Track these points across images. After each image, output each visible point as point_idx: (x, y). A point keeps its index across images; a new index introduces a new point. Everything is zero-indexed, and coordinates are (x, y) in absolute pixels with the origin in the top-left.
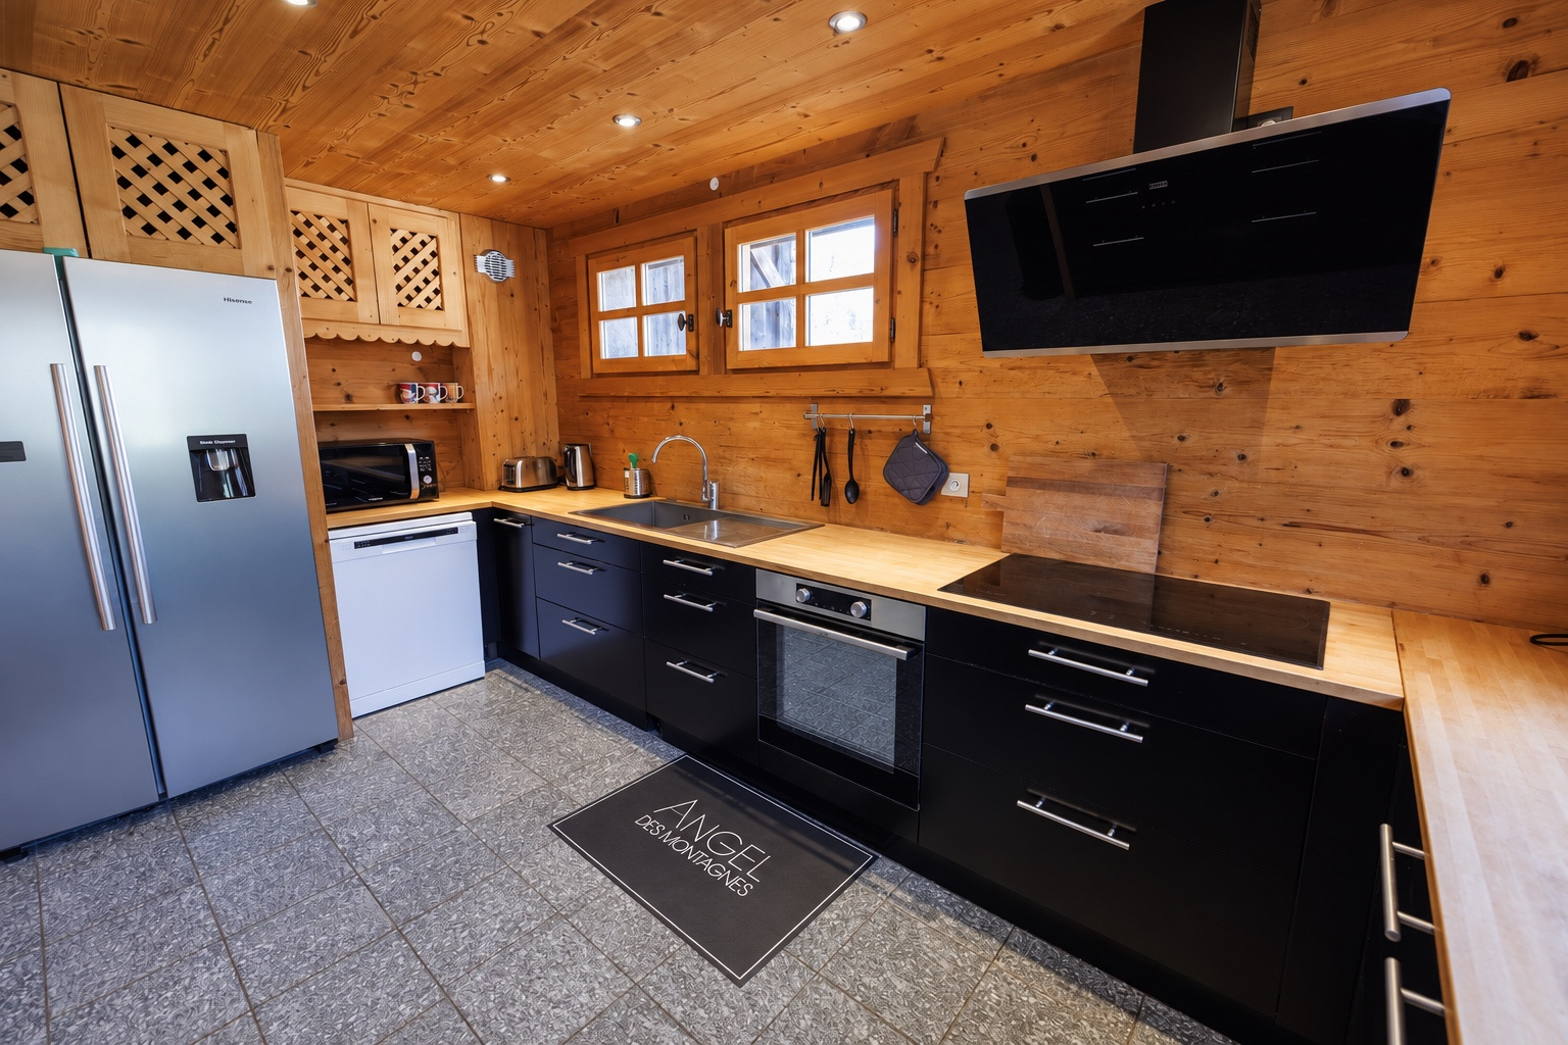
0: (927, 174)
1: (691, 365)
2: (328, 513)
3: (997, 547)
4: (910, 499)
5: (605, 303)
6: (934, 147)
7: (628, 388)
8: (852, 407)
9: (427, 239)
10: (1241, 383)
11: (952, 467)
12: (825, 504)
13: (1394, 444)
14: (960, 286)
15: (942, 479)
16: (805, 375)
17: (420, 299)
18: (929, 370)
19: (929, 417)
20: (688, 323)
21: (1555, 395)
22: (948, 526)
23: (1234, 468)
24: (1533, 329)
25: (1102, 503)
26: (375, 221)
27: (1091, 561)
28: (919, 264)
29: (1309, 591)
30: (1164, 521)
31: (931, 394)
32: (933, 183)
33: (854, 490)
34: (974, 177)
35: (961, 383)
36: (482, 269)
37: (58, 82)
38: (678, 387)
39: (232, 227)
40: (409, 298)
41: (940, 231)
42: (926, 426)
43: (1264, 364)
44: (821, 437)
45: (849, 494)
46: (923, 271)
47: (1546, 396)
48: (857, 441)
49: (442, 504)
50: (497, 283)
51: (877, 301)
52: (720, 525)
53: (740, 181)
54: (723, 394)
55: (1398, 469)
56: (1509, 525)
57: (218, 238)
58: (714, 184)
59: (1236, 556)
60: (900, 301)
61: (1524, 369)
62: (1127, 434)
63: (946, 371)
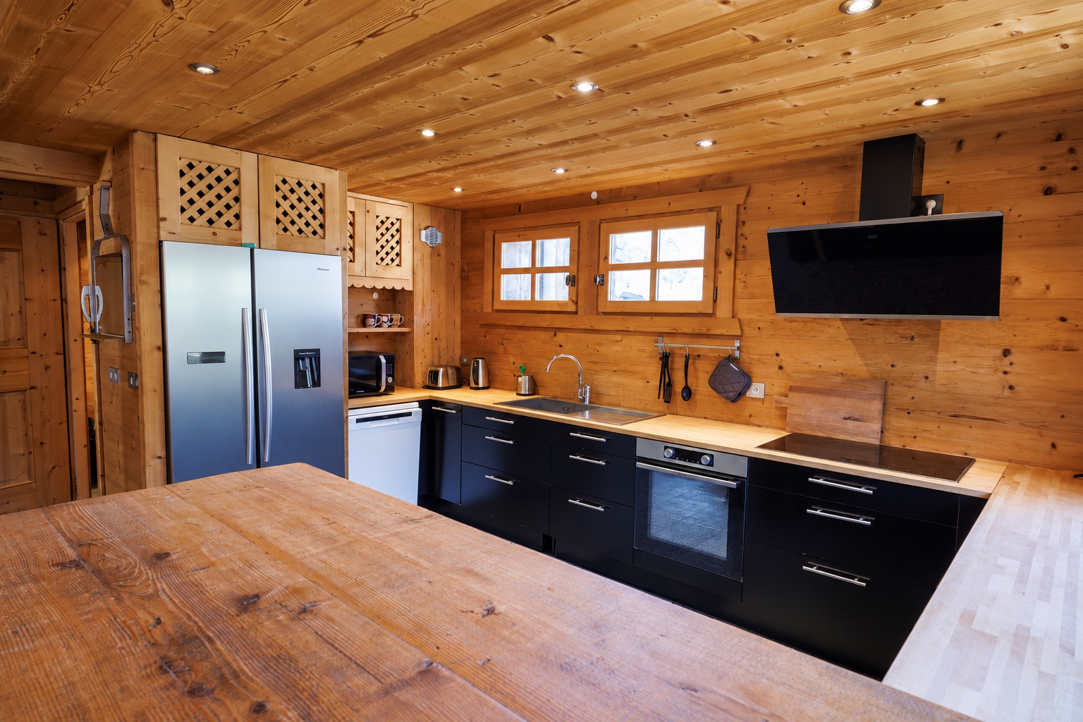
0: (738, 206)
1: (572, 308)
2: (349, 398)
3: (784, 429)
4: (727, 398)
5: (505, 263)
6: (744, 191)
7: (521, 320)
8: (687, 340)
9: (395, 221)
10: (923, 336)
11: (753, 379)
12: (667, 401)
13: (1005, 373)
14: (761, 272)
15: (748, 386)
16: (655, 318)
17: (388, 260)
18: (739, 319)
19: (739, 348)
20: (571, 281)
21: (1077, 350)
22: (751, 416)
23: (923, 384)
24: (1065, 316)
25: (848, 402)
26: (368, 211)
27: (841, 437)
28: (733, 258)
29: (966, 454)
30: (884, 411)
31: (740, 334)
32: (742, 210)
33: (688, 393)
34: (768, 210)
35: (759, 328)
36: (423, 239)
37: (258, 154)
38: (559, 321)
39: (322, 226)
40: (382, 259)
41: (746, 239)
42: (737, 354)
43: (937, 327)
44: (666, 359)
45: (684, 395)
46: (736, 260)
47: (1073, 350)
48: (690, 361)
49: (396, 396)
50: (431, 247)
51: (705, 276)
52: (589, 413)
53: (613, 196)
54: (594, 328)
55: (1008, 386)
56: (1063, 416)
57: (315, 233)
58: (594, 195)
59: (926, 434)
60: (721, 278)
61: (1063, 337)
62: (861, 362)
63: (750, 321)
